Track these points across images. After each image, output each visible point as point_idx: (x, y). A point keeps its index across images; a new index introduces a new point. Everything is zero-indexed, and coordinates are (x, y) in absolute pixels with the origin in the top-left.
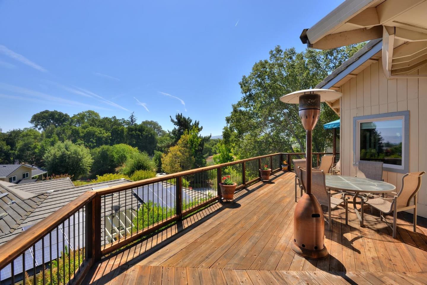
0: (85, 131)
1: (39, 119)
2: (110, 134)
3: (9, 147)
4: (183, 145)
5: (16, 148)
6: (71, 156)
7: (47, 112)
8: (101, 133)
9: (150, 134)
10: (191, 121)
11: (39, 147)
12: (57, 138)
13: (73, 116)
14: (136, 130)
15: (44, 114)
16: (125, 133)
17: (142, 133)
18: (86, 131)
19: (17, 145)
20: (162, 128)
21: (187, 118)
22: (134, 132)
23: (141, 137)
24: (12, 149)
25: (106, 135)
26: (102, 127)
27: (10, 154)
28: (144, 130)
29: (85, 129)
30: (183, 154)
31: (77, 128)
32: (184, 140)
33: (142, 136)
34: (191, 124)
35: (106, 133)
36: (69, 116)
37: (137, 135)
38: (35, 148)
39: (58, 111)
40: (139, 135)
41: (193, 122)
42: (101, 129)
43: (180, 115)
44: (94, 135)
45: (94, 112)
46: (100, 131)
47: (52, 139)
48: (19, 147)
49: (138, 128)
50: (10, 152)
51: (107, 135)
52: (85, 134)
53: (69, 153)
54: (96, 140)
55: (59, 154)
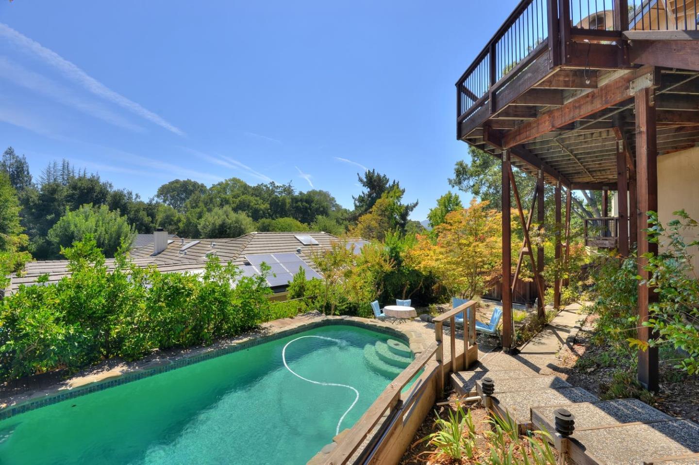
0: (237, 200)
1: (168, 192)
2: (268, 206)
3: (150, 219)
4: (379, 212)
5: (157, 220)
6: (232, 225)
7: (177, 181)
8: (258, 204)
9: (322, 207)
10: (388, 181)
11: (184, 220)
12: (205, 209)
13: (212, 186)
14: (301, 200)
15: (175, 184)
16: (288, 206)
17: (310, 206)
18: (239, 201)
19: (157, 217)
20: (335, 201)
21: (382, 175)
22: (299, 203)
23: (309, 211)
24: (152, 222)
25: (263, 207)
26: (257, 196)
27: (151, 227)
28: (312, 202)
29: (236, 198)
30: (380, 226)
31: (227, 197)
32: (380, 206)
33: (311, 210)
34: (387, 186)
35: (264, 204)
36: (206, 187)
37: (303, 208)
38: (179, 221)
39: (192, 180)
40: (306, 208)
41: (391, 183)
42: (258, 198)
43: (372, 171)
44: (248, 206)
45: (239, 180)
46: (256, 200)
47: (198, 210)
48: (159, 220)
49: (305, 198)
50: (151, 225)
51: (265, 206)
52: (237, 205)
53: (230, 221)
54: (252, 213)
55: (219, 222)
